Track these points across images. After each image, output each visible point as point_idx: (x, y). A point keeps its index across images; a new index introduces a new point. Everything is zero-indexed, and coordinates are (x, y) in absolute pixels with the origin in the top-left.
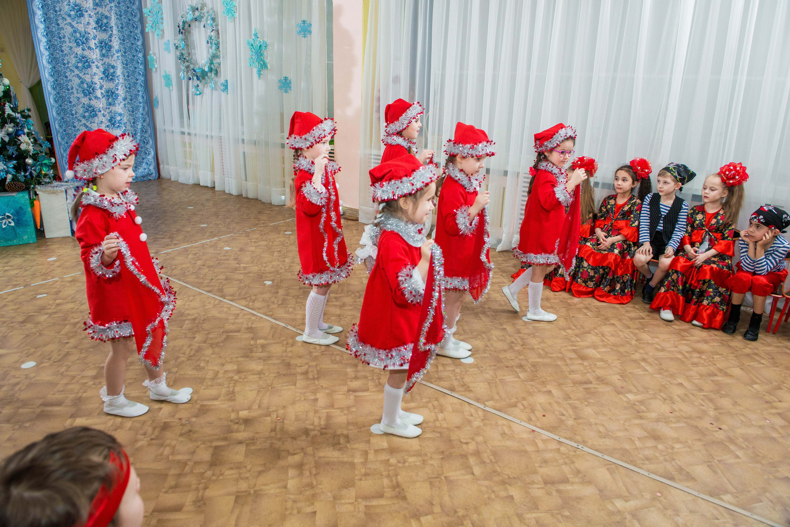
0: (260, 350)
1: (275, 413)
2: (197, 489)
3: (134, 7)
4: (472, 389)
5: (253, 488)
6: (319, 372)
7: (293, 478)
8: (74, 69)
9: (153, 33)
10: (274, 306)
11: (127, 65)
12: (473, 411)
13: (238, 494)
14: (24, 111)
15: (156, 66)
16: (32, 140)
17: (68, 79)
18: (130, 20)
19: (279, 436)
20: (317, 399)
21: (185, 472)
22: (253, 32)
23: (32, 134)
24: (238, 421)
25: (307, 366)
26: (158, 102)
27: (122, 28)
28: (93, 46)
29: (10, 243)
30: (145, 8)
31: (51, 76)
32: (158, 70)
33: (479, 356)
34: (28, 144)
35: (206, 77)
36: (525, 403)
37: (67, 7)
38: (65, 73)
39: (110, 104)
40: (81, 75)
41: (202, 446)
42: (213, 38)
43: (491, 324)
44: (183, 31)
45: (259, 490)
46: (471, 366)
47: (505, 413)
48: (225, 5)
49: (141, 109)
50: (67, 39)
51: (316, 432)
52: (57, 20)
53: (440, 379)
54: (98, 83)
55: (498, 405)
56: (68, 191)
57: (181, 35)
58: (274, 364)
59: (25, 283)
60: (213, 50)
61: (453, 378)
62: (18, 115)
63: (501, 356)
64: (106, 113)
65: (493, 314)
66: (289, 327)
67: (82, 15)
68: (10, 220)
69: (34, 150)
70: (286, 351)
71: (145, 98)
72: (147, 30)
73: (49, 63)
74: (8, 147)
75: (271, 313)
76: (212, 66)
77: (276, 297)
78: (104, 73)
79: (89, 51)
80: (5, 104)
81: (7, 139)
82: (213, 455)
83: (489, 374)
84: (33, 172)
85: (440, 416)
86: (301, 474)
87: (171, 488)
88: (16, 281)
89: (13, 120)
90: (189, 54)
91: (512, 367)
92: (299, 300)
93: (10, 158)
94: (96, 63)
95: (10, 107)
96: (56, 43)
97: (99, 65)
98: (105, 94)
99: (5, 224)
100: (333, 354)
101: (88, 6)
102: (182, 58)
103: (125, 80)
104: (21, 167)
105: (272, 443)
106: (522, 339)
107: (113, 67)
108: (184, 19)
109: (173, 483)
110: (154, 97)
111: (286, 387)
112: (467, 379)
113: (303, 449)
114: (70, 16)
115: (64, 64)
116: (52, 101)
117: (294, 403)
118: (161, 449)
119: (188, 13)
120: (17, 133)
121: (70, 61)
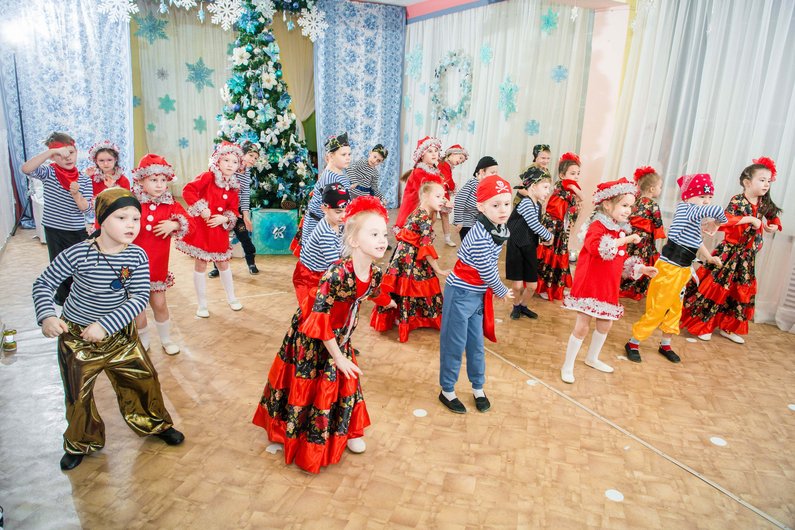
0: (491, 387)
1: (506, 454)
2: (430, 510)
3: (398, 53)
4: (724, 476)
5: (483, 523)
6: (550, 422)
7: (522, 524)
8: (342, 107)
9: (412, 76)
10: (505, 345)
11: (385, 104)
12: (725, 501)
13: (468, 526)
14: (302, 142)
15: (411, 106)
16: (306, 166)
17: (336, 115)
18: (393, 64)
19: (509, 477)
20: (547, 449)
21: (418, 490)
22: (506, 77)
23: (306, 162)
24: (469, 453)
25: (537, 413)
26: (408, 138)
27: (386, 72)
28: (360, 87)
29: (278, 252)
30: (407, 53)
31: (324, 112)
32: (412, 110)
33: (732, 440)
34: (303, 170)
35: (455, 118)
36: (791, 505)
37: (344, 53)
38: (335, 110)
39: (367, 138)
40: (346, 112)
41: (435, 469)
42: (466, 81)
43: (747, 405)
44: (439, 75)
45: (488, 527)
46: (722, 449)
47: (765, 512)
48: (482, 51)
49: (392, 144)
50: (340, 81)
51: (546, 483)
52: (334, 64)
53: (686, 456)
54: (360, 120)
55: (757, 501)
57: (436, 78)
58: (505, 403)
59: (288, 289)
60: (465, 93)
61: (701, 459)
62: (299, 145)
63: (762, 445)
64: (362, 146)
65: (751, 395)
66: (520, 369)
67: (354, 60)
68: (281, 233)
69: (307, 175)
70: (516, 393)
71: (396, 134)
72: (406, 74)
73: (324, 100)
74: (287, 171)
75: (502, 352)
76: (462, 108)
77: (507, 337)
78: (366, 111)
79: (356, 91)
80: (290, 134)
81: (287, 165)
82: (445, 480)
83: (745, 464)
84: (303, 194)
85: (686, 498)
86: (531, 522)
87: (407, 503)
89: (294, 148)
90: (441, 96)
91: (775, 461)
92: (529, 343)
93: (288, 180)
94: (360, 102)
95: (294, 138)
96: (331, 84)
97: (363, 103)
98: (364, 129)
99: (277, 236)
100: (565, 405)
101: (360, 52)
102: (435, 100)
103: (382, 117)
104: (295, 189)
105: (502, 483)
106: (788, 431)
107: (374, 106)
108: (442, 64)
109: (408, 499)
110: (405, 134)
111: (516, 430)
112: (717, 463)
113: (533, 497)
114: (345, 61)
115: (335, 102)
116: (322, 133)
117: (524, 447)
118: (398, 464)
119: (445, 59)
120: (296, 160)
121: (340, 99)
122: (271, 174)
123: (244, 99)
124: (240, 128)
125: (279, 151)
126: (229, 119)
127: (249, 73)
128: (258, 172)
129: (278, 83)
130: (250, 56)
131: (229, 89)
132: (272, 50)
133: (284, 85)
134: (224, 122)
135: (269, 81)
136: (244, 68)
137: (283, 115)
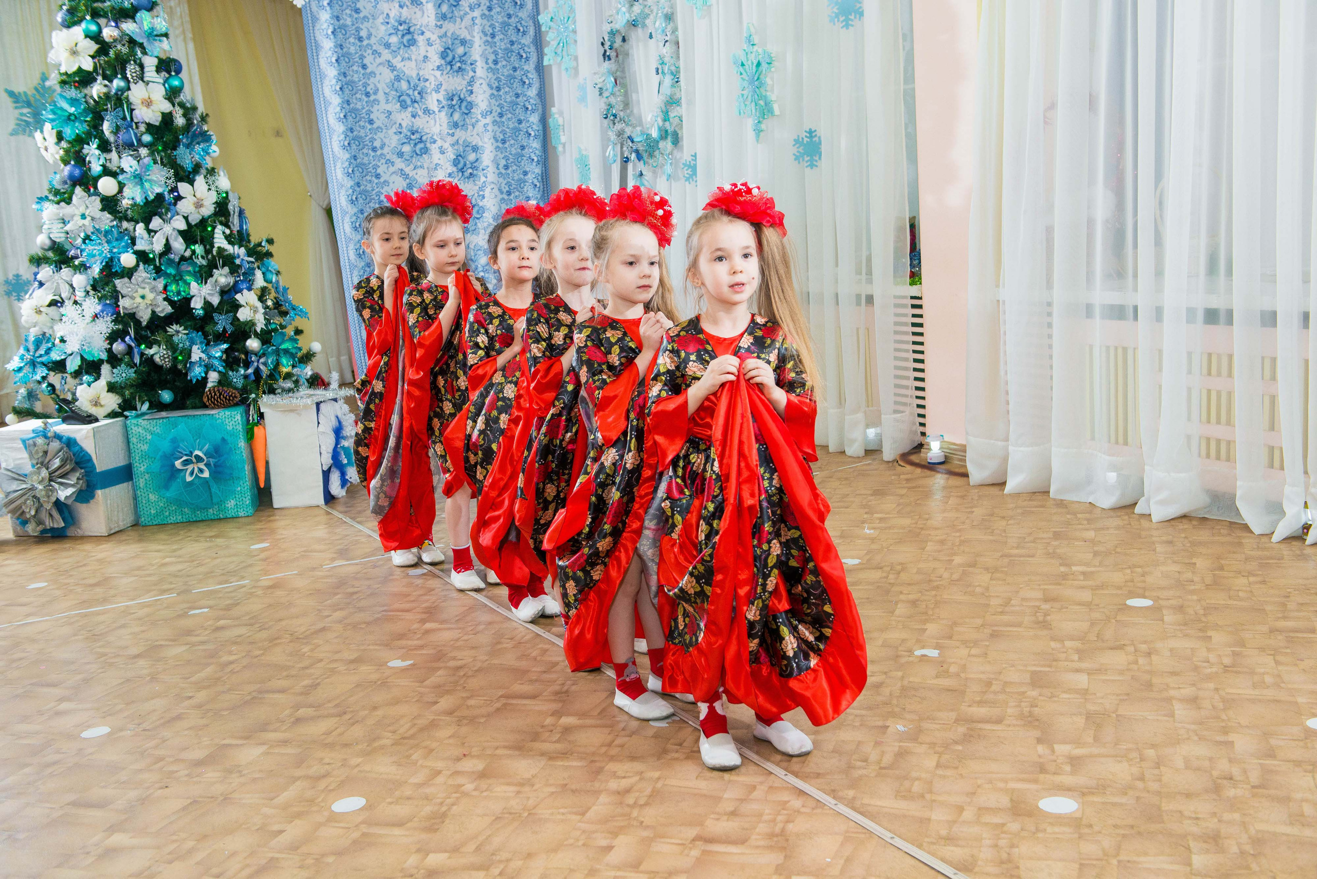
8: (394, 158)
9: (559, 65)
11: (504, 142)
14: (260, 245)
15: (564, 139)
16: (265, 302)
17: (382, 180)
18: (512, 43)
27: (496, 62)
28: (434, 106)
29: (202, 515)
30: (544, 12)
31: (348, 175)
32: (568, 148)
35: (656, 153)
37: (383, 28)
38: (376, 167)
40: (405, 170)
42: (666, 60)
44: (612, 54)
50: (380, 96)
52: (362, 57)
56: (322, 406)
59: (184, 588)
62: (242, 251)
67: (412, 42)
68: (202, 466)
69: (268, 322)
72: (546, 62)
73: (344, 147)
74: (216, 316)
76: (667, 126)
78: (452, 163)
79: (425, 118)
80: (214, 228)
81: (215, 300)
84: (262, 367)
88: (171, 583)
89: (228, 261)
90: (623, 104)
93: (220, 337)
94: (440, 143)
95: (224, 233)
96: (359, 106)
97: (446, 145)
99: (192, 473)
101: (425, 21)
102: (610, 115)
103: (500, 175)
104: (237, 355)
108: (613, 26)
114: (388, 45)
115: (374, 150)
120: (235, 289)
121: (385, 140)
122: (175, 327)
123: (92, 150)
124: (87, 222)
125: (191, 269)
126: (58, 203)
127: (97, 90)
128: (138, 323)
129: (174, 106)
130: (96, 47)
131: (55, 131)
132: (146, 28)
133: (189, 111)
134: (50, 210)
135: (148, 103)
136: (84, 79)
137: (191, 182)
